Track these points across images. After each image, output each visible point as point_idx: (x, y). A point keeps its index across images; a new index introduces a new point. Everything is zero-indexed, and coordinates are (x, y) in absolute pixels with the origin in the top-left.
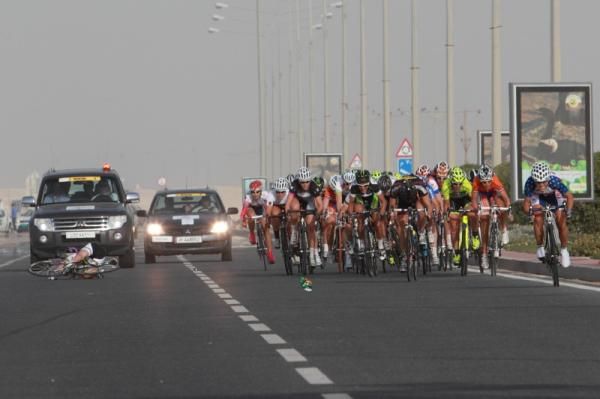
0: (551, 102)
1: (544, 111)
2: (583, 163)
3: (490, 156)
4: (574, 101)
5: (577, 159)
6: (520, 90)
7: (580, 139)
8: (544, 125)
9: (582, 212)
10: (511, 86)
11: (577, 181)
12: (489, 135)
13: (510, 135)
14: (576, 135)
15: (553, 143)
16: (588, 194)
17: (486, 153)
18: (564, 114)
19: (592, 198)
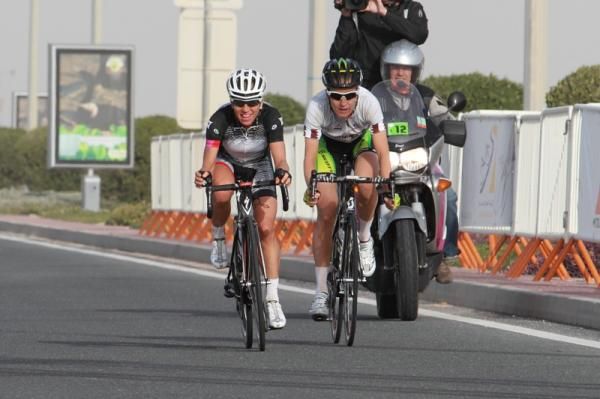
0: (92, 64)
1: (84, 74)
2: (123, 129)
3: (26, 120)
4: (116, 64)
5: (117, 124)
6: (59, 52)
7: (121, 104)
8: (84, 89)
9: (120, 180)
10: (50, 47)
11: (117, 147)
12: (25, 97)
13: (48, 99)
14: (116, 99)
15: (92, 107)
16: (127, 161)
17: (22, 115)
18: (104, 78)
19: (131, 165)
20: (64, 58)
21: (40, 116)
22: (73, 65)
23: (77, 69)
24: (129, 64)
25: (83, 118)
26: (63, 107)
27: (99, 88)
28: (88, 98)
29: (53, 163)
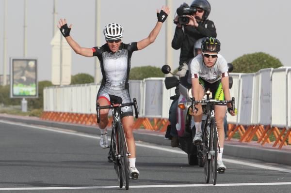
20: (15, 62)
21: (7, 81)
22: (18, 64)
23: (19, 65)
24: (36, 63)
25: (21, 81)
26: (15, 78)
27: (26, 72)
28: (23, 75)
29: (12, 96)
